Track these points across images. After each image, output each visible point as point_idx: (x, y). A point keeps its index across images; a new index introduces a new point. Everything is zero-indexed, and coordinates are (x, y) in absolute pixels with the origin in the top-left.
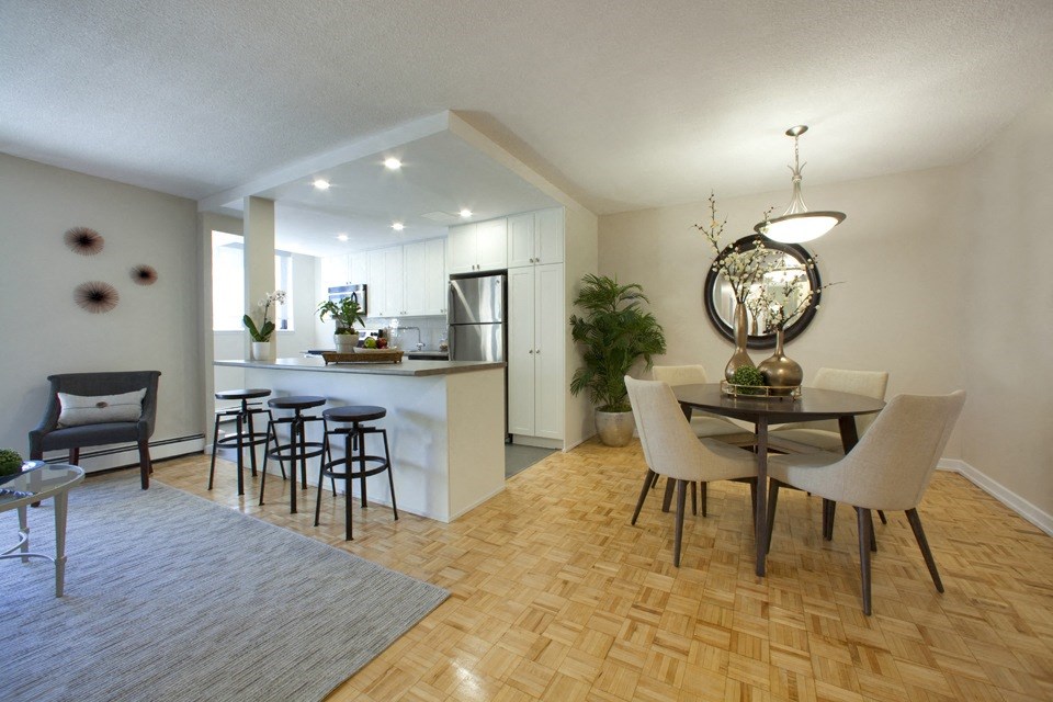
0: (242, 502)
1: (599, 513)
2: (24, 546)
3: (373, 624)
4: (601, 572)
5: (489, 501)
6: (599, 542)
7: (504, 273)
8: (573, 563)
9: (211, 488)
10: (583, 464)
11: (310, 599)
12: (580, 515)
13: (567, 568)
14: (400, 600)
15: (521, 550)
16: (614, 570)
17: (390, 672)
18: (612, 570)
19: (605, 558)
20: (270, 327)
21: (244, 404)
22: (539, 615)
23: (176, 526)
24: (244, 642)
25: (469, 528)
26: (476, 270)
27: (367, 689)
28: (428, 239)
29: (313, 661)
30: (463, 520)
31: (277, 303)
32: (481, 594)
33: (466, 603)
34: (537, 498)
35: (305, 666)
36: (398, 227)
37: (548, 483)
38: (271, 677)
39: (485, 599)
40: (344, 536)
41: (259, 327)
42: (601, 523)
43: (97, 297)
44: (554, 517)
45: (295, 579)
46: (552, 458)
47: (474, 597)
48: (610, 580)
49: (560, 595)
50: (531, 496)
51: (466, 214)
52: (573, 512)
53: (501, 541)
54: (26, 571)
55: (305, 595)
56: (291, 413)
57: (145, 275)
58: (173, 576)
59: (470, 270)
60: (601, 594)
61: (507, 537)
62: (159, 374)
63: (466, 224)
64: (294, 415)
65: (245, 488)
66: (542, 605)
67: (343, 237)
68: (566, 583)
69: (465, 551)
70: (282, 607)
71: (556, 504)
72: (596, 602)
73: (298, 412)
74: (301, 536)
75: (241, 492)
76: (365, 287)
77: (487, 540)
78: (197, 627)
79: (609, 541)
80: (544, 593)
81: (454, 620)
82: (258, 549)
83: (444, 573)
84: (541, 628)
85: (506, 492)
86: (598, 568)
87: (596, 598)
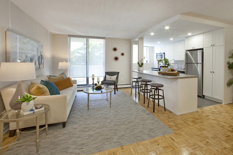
0: (136, 99)
1: (230, 127)
2: (107, 98)
3: (154, 131)
4: (222, 144)
5: (191, 113)
6: (226, 135)
7: (202, 49)
8: (213, 138)
9: (131, 95)
10: (229, 110)
11: (144, 121)
12: (221, 125)
13: (210, 139)
14: (161, 128)
15: (196, 128)
16: (229, 146)
17: (156, 142)
18: (228, 146)
19: (226, 141)
20: (142, 64)
21: (137, 80)
22: (196, 147)
23: (125, 101)
24: (132, 124)
25: (183, 118)
26: (193, 49)
27: (150, 142)
28: (180, 41)
29: (142, 133)
30: (182, 115)
31: (144, 59)
32: (181, 135)
33: (177, 135)
34: (207, 116)
35: (141, 133)
36: (171, 39)
37: (213, 113)
38: (135, 132)
39: (182, 136)
40: (153, 111)
41: (140, 64)
42: (229, 131)
43: (116, 59)
44: (211, 123)
45: (142, 117)
46: (217, 106)
47: (179, 135)
48: (225, 148)
49: (205, 144)
50: (205, 115)
51: (190, 34)
52: (219, 124)
53: (191, 124)
54: (107, 102)
55: (143, 120)
56: (145, 83)
57: (123, 54)
58: (124, 109)
59: (192, 49)
60: (220, 150)
61: (193, 124)
62: (119, 73)
63: (190, 36)
64: (145, 84)
65: (137, 96)
66: (198, 145)
67: (159, 43)
68: (208, 142)
69: (180, 123)
70: (139, 121)
71: (213, 120)
72: (217, 152)
73: (146, 83)
74: (144, 109)
75: (136, 97)
76: (164, 53)
77: (187, 123)
78: (126, 119)
79: (230, 137)
80: (200, 142)
81: (172, 138)
82: (137, 109)
83: (173, 126)
84: (195, 150)
85: (197, 112)
86: (222, 143)
87: (217, 151)
